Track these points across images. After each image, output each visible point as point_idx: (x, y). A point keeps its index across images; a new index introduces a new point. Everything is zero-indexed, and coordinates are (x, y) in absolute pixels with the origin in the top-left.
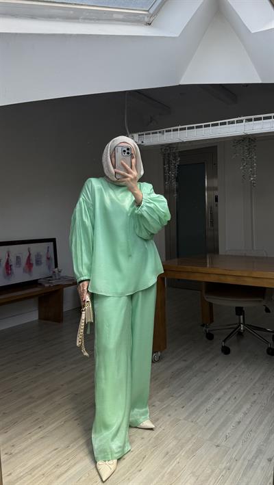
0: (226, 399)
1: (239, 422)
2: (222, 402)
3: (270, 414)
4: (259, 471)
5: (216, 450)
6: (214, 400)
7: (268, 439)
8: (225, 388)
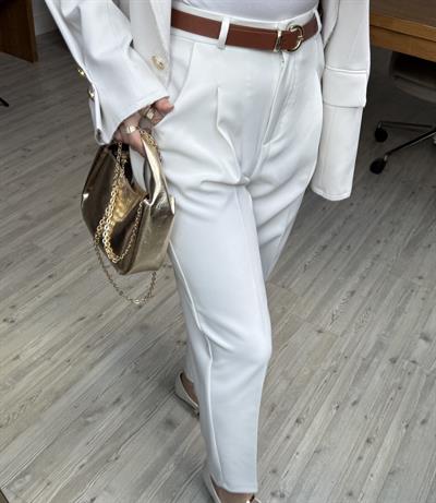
0: (336, 247)
1: (353, 293)
2: (328, 254)
3: (399, 280)
4: (377, 378)
5: (317, 338)
6: (316, 250)
7: (392, 325)
8: (334, 227)
